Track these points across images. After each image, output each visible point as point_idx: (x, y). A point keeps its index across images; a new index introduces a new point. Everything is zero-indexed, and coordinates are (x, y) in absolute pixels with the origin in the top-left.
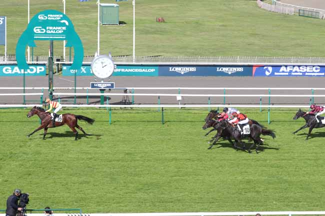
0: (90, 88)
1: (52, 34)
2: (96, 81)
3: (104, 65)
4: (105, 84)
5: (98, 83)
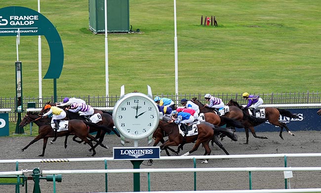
0: (112, 159)
2: (123, 145)
4: (142, 149)
5: (128, 149)
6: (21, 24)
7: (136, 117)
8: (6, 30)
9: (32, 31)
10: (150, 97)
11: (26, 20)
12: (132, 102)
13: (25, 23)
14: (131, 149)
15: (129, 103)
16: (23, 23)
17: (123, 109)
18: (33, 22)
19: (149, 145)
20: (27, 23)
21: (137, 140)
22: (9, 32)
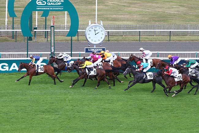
0: (84, 52)
1: (52, 5)
2: (89, 47)
3: (97, 32)
4: (98, 48)
5: (92, 48)
6: (54, 4)
7: (96, 34)
8: (45, 8)
9: (60, 9)
10: (102, 26)
11: (57, 2)
12: (94, 27)
13: (56, 3)
14: (93, 49)
15: (92, 28)
16: (55, 4)
17: (90, 31)
18: (61, 3)
19: (100, 47)
20: (57, 4)
21: (95, 44)
22: (47, 9)
